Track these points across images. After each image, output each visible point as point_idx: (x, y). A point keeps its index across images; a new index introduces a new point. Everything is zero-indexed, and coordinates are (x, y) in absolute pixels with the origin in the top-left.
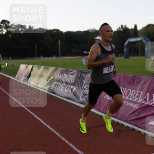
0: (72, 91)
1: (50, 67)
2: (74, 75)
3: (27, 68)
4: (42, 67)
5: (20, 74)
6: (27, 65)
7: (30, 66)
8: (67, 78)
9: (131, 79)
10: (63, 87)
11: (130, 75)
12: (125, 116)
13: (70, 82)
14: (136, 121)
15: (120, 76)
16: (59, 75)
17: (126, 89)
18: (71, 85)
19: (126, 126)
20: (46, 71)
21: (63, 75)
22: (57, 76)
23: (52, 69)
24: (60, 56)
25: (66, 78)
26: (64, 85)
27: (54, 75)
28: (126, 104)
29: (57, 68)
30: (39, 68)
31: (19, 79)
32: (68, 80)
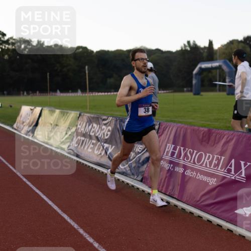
0: (106, 153)
1: (70, 112)
2: (109, 125)
3: (32, 113)
4: (58, 111)
5: (21, 122)
6: (33, 108)
7: (38, 110)
8: (98, 131)
9: (205, 134)
10: (91, 146)
11: (202, 129)
12: (194, 198)
13: (103, 137)
14: (213, 208)
15: (186, 129)
16: (84, 125)
17: (195, 151)
18: (105, 143)
19: (197, 215)
20: (64, 117)
21: (92, 126)
22: (82, 127)
23: (73, 114)
24: (88, 90)
25: (96, 131)
26: (94, 141)
27: (77, 126)
28: (197, 178)
29: (82, 114)
30: (52, 112)
31: (19, 130)
32: (99, 135)
